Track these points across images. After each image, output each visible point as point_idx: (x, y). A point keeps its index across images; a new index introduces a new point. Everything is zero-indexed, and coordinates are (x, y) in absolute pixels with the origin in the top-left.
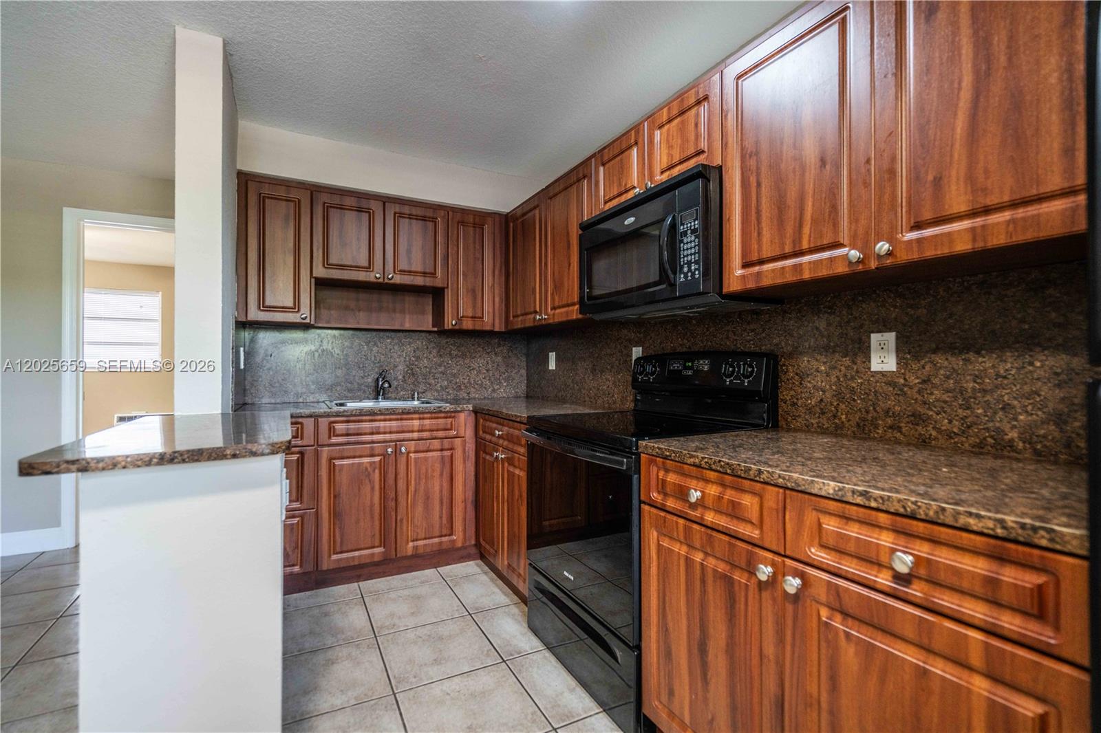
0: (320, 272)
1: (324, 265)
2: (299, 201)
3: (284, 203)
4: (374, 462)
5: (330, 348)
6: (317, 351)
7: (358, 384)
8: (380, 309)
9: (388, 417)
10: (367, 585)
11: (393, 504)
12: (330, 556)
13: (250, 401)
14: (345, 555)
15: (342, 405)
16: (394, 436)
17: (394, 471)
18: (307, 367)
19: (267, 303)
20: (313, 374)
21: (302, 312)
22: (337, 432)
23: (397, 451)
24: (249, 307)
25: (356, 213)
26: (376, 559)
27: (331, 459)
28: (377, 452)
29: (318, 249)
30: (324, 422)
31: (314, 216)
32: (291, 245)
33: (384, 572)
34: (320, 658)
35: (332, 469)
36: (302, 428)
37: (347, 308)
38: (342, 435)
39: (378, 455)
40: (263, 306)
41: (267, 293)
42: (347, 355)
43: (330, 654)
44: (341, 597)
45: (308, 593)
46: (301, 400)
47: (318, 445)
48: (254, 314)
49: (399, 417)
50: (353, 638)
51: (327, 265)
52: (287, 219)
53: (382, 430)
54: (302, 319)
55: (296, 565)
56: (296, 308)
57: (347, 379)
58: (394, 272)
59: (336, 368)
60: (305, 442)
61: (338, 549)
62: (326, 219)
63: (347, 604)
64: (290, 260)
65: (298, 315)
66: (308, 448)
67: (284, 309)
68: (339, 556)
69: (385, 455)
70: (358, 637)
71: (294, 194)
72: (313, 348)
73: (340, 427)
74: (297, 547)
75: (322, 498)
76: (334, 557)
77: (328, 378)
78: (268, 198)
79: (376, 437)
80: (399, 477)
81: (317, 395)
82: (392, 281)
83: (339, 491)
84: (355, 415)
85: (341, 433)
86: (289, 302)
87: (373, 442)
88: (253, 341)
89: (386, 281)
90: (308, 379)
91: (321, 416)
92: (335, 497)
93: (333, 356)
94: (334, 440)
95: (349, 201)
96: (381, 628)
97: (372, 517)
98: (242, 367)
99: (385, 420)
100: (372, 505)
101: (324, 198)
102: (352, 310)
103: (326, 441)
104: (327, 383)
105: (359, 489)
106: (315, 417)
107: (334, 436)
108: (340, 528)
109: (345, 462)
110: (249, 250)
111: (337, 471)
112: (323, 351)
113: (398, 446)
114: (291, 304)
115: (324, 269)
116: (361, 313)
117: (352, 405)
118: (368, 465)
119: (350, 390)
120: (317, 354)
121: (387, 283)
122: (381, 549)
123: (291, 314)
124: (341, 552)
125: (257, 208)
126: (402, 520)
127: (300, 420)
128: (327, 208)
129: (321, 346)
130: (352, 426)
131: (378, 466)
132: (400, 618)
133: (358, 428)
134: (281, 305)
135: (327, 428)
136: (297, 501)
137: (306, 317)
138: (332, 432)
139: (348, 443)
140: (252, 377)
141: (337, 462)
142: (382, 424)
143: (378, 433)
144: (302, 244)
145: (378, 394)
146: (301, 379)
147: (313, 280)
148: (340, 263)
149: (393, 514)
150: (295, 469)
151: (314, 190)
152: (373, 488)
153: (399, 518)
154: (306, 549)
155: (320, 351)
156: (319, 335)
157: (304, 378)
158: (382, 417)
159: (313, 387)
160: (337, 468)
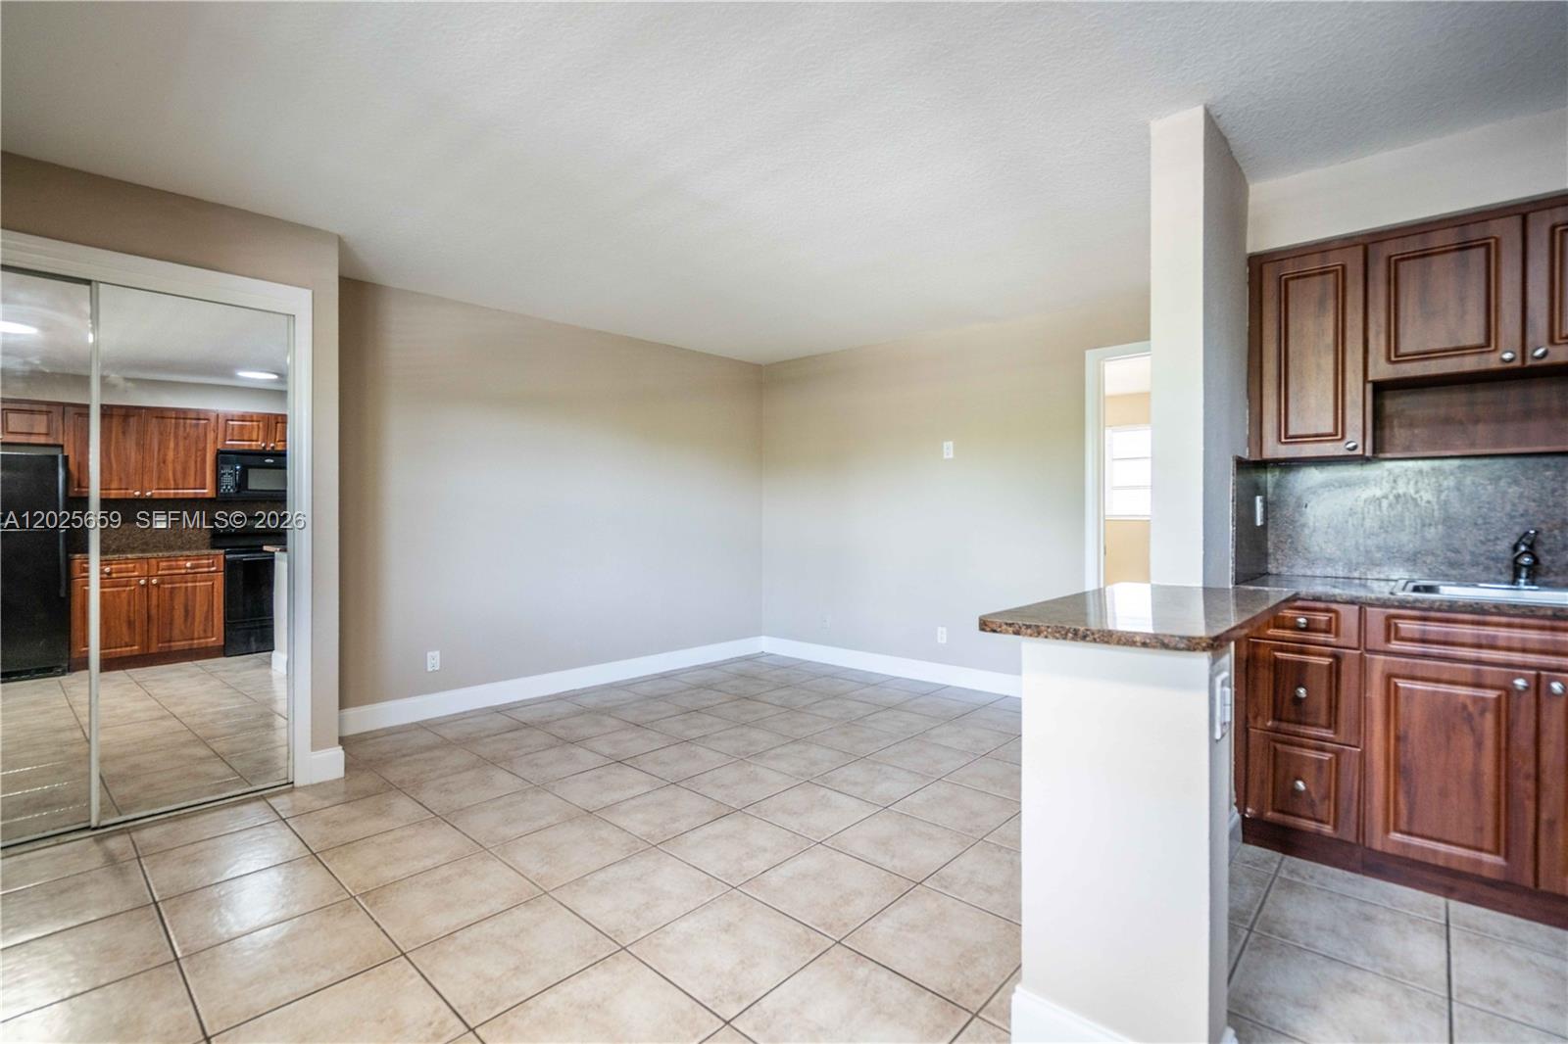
0: (1381, 370)
1: (1388, 359)
2: (1344, 267)
3: (1318, 279)
4: (1483, 699)
5: (1412, 491)
6: (1386, 497)
7: (1472, 553)
8: (1527, 415)
9: (1517, 620)
10: (1461, 910)
11: (1530, 785)
12: (1387, 831)
13: (1274, 571)
14: (1417, 841)
15: (1429, 589)
16: (1532, 659)
17: (1532, 723)
18: (1368, 523)
19: (1291, 432)
20: (1377, 535)
21: (1348, 438)
22: (1403, 634)
23: (1538, 686)
24: (1264, 440)
25: (1457, 253)
26: (1486, 873)
27: (1389, 677)
28: (1488, 681)
29: (1378, 334)
30: (1376, 616)
31: (1371, 283)
32: (1329, 338)
33: (1509, 906)
34: (1336, 973)
35: (1391, 693)
36: (1337, 619)
37: (1447, 421)
38: (1412, 640)
39: (1493, 687)
40: (1285, 436)
41: (1291, 418)
42: (1446, 502)
43: (1354, 976)
44: (1404, 905)
45: (1348, 874)
46: (1356, 574)
47: (1368, 651)
48: (1273, 449)
49: (1547, 623)
50: (1402, 976)
51: (1394, 355)
52: (1322, 303)
53: (1501, 643)
54: (1349, 449)
55: (1328, 823)
56: (1339, 432)
57: (1447, 545)
58: (1552, 341)
59: (1423, 525)
60: (1342, 642)
61: (1403, 826)
62: (1393, 283)
63: (1412, 921)
64: (1328, 362)
65: (1342, 444)
66: (1347, 651)
67: (1318, 438)
68: (1406, 839)
69: (1509, 690)
70: (1414, 980)
71: (1334, 260)
72: (1378, 493)
73: (1407, 627)
74: (1329, 797)
75: (1372, 735)
76: (1396, 836)
77: (1407, 540)
78: (1293, 278)
79: (1486, 654)
80: (1545, 738)
81: (1386, 569)
82: (1545, 361)
83: (1406, 732)
84: (1439, 610)
85: (1410, 635)
86: (1327, 427)
87: (1479, 662)
88: (1278, 485)
89: (1529, 362)
90: (1369, 542)
91: (1371, 605)
92: (1398, 739)
93: (1417, 505)
94: (1395, 646)
95: (1438, 240)
96: (1468, 991)
97: (1477, 794)
98: (1259, 523)
99: (1509, 625)
100: (1477, 775)
101: (1392, 248)
102: (1461, 423)
103: (1380, 645)
104: (1406, 549)
105: (1449, 738)
106: (1362, 605)
107: (1397, 639)
108: (1408, 793)
109: (1419, 686)
110: (1265, 360)
111: (1402, 700)
112: (1397, 497)
113: (1543, 680)
114: (1330, 429)
115: (1390, 366)
116: (1480, 428)
117: (1450, 592)
118: (1469, 703)
119: (1452, 564)
120: (1385, 503)
121: (1531, 368)
122: (1499, 860)
123: (1328, 444)
124: (1410, 834)
125: (1275, 298)
126: (1552, 823)
127: (1334, 606)
128: (1394, 266)
129: (1393, 488)
130: (1433, 628)
131: (1492, 706)
132: (1517, 997)
133: (1447, 633)
134: (1312, 431)
135: (1382, 627)
136: (1328, 727)
137: (1355, 448)
138: (1391, 631)
139: (1425, 656)
140: (1278, 536)
141: (1402, 684)
142: (1503, 633)
143: (1493, 647)
144: (1348, 334)
145: (1516, 576)
146: (1357, 543)
147: (1369, 387)
148: (1422, 348)
149: (1530, 805)
150: (1325, 681)
151: (1367, 243)
152: (1479, 745)
153: (1544, 816)
154: (1343, 804)
155: (1391, 497)
156: (1390, 472)
157: (1361, 541)
158: (1504, 619)
159: (1378, 555)
160: (1402, 694)
